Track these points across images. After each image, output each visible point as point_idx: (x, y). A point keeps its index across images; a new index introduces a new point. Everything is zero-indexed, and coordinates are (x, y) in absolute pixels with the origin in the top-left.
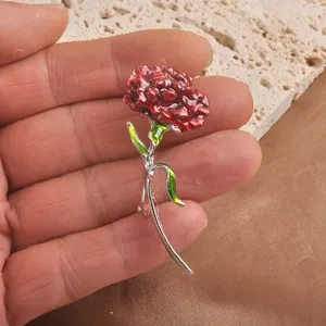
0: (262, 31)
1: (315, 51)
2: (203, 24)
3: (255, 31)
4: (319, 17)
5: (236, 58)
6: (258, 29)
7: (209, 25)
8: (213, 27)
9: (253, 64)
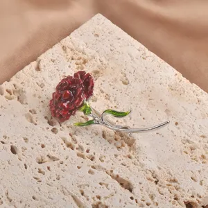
0: (155, 180)
1: (193, 197)
2: (112, 171)
3: (149, 179)
4: (199, 171)
5: (132, 198)
6: (152, 178)
7: (115, 173)
8: (119, 174)
9: (144, 203)
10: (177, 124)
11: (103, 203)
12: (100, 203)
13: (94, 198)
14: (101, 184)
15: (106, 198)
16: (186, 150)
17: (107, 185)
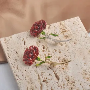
2: (55, 71)
4: (84, 83)
5: (57, 83)
6: (67, 79)
8: (57, 73)
9: (60, 86)
10: (85, 64)
11: (47, 81)
12: (46, 80)
13: (45, 78)
14: (49, 74)
15: (49, 79)
16: (84, 74)
17: (51, 75)
